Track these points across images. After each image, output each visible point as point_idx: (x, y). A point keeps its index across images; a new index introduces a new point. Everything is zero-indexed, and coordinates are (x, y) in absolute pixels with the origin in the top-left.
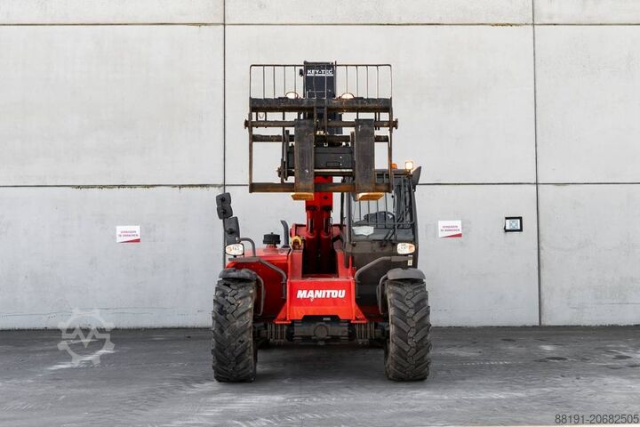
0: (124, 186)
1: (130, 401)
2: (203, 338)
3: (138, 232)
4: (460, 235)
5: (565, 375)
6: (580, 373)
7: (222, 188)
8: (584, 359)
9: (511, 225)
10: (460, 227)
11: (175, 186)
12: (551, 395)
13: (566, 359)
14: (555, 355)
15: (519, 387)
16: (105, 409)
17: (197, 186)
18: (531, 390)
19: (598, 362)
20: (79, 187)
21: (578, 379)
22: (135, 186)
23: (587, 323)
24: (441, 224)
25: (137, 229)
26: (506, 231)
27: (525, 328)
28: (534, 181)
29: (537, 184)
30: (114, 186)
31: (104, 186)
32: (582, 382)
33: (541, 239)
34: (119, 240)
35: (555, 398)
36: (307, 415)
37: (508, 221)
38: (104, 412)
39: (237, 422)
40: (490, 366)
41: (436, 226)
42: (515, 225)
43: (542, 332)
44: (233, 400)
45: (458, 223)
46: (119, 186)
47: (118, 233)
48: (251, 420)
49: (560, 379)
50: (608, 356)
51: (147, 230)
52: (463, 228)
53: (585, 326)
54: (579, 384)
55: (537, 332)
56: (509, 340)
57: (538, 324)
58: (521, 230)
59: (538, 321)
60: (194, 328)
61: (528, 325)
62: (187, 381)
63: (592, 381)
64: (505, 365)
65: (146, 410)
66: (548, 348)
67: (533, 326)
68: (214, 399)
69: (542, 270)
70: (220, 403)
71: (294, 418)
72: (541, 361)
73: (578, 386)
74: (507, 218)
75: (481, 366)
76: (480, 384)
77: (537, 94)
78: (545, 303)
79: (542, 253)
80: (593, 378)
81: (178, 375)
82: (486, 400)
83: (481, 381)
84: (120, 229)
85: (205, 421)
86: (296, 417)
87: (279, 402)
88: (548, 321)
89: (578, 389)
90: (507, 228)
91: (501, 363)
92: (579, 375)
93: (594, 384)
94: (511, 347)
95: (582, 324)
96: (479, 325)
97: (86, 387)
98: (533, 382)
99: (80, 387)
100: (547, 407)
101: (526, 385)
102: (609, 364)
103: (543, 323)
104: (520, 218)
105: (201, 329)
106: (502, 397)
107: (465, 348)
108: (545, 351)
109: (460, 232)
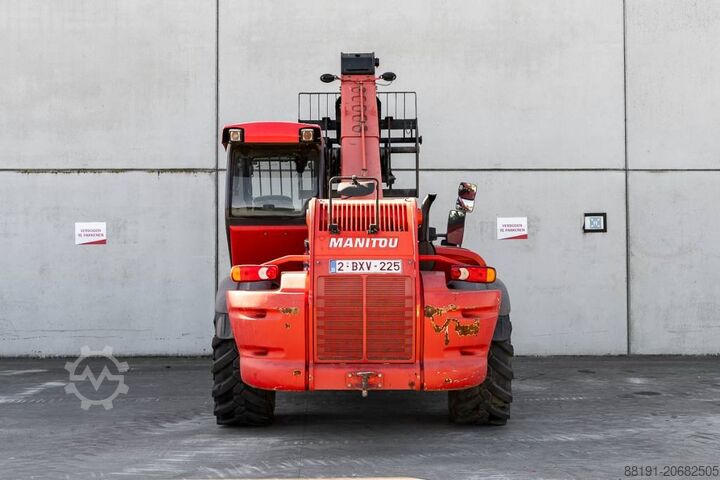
0: (85, 171)
1: (74, 444)
2: (186, 368)
3: (104, 231)
4: (525, 237)
5: (657, 413)
6: (676, 410)
7: (214, 173)
8: (683, 395)
9: (591, 223)
10: (525, 226)
11: (152, 171)
12: (636, 437)
13: (658, 394)
14: (645, 389)
15: (596, 427)
16: (38, 453)
17: (181, 170)
18: (610, 431)
19: (700, 397)
20: (26, 171)
21: (674, 417)
22: (100, 171)
23: (690, 352)
24: (501, 222)
25: (102, 226)
26: (586, 231)
27: (608, 357)
28: (622, 166)
29: (626, 170)
30: (73, 170)
31: (60, 171)
32: (679, 422)
33: (631, 242)
34: (79, 240)
35: (642, 441)
36: (308, 461)
37: (588, 218)
38: (35, 457)
39: (211, 470)
40: (559, 403)
41: (494, 224)
42: (597, 224)
43: (630, 362)
44: (211, 442)
45: (523, 221)
46: (79, 171)
47: (78, 231)
48: (231, 467)
49: (651, 418)
50: (715, 390)
51: (116, 227)
52: (528, 227)
53: (687, 356)
54: (674, 424)
55: (625, 362)
56: (587, 372)
57: (625, 352)
58: (605, 230)
59: (626, 349)
60: (178, 357)
61: (612, 354)
62: (155, 420)
63: (692, 421)
64: (579, 402)
65: (92, 455)
66: (637, 381)
67: (621, 356)
68: (187, 441)
69: (631, 282)
70: (193, 447)
71: (289, 465)
72: (626, 396)
73: (672, 426)
74: (586, 215)
75: (548, 403)
76: (544, 424)
77: (628, 53)
78: (636, 325)
79: (632, 260)
80: (693, 417)
81: (145, 412)
82: (549, 443)
83: (545, 421)
84: (79, 226)
85: (169, 469)
86: (293, 463)
87: (273, 445)
88: (639, 349)
89: (673, 430)
90: (587, 227)
91: (574, 399)
92: (676, 413)
93: (694, 424)
94: (589, 380)
95: (684, 353)
96: (549, 354)
97: (19, 426)
98: (614, 422)
99: (11, 426)
100: (630, 451)
101: (604, 425)
102: (715, 400)
103: (632, 352)
104: (604, 215)
105: (186, 357)
106: (571, 439)
107: (528, 381)
108: (633, 385)
109: (525, 233)
